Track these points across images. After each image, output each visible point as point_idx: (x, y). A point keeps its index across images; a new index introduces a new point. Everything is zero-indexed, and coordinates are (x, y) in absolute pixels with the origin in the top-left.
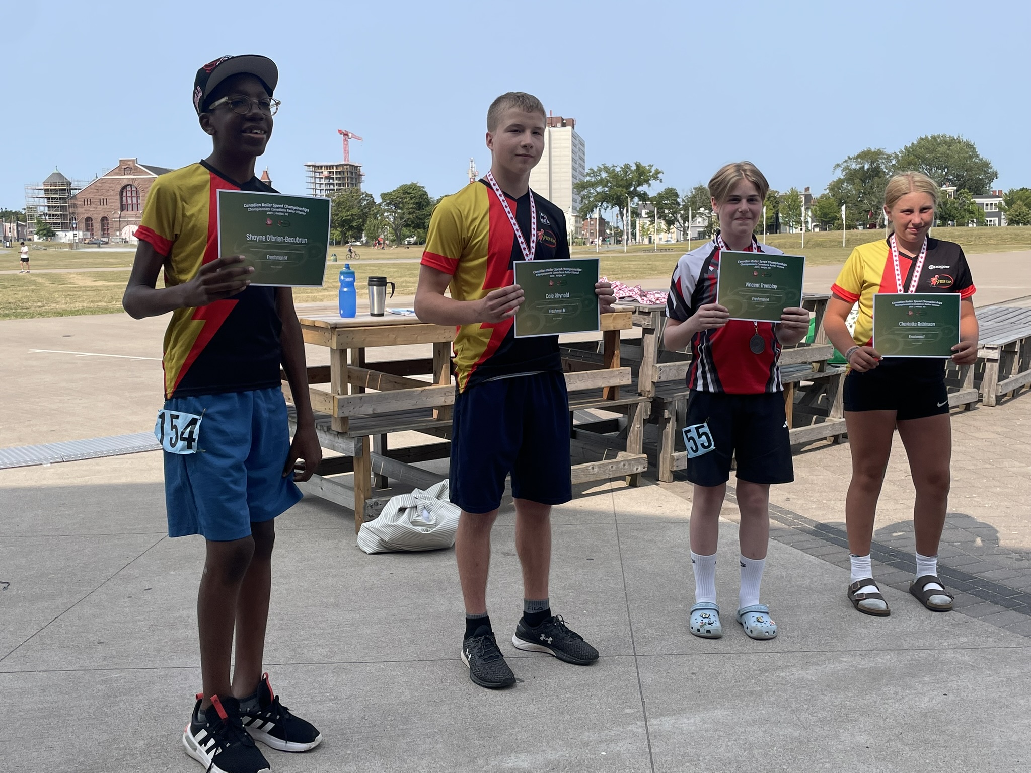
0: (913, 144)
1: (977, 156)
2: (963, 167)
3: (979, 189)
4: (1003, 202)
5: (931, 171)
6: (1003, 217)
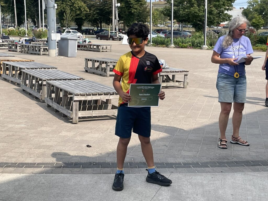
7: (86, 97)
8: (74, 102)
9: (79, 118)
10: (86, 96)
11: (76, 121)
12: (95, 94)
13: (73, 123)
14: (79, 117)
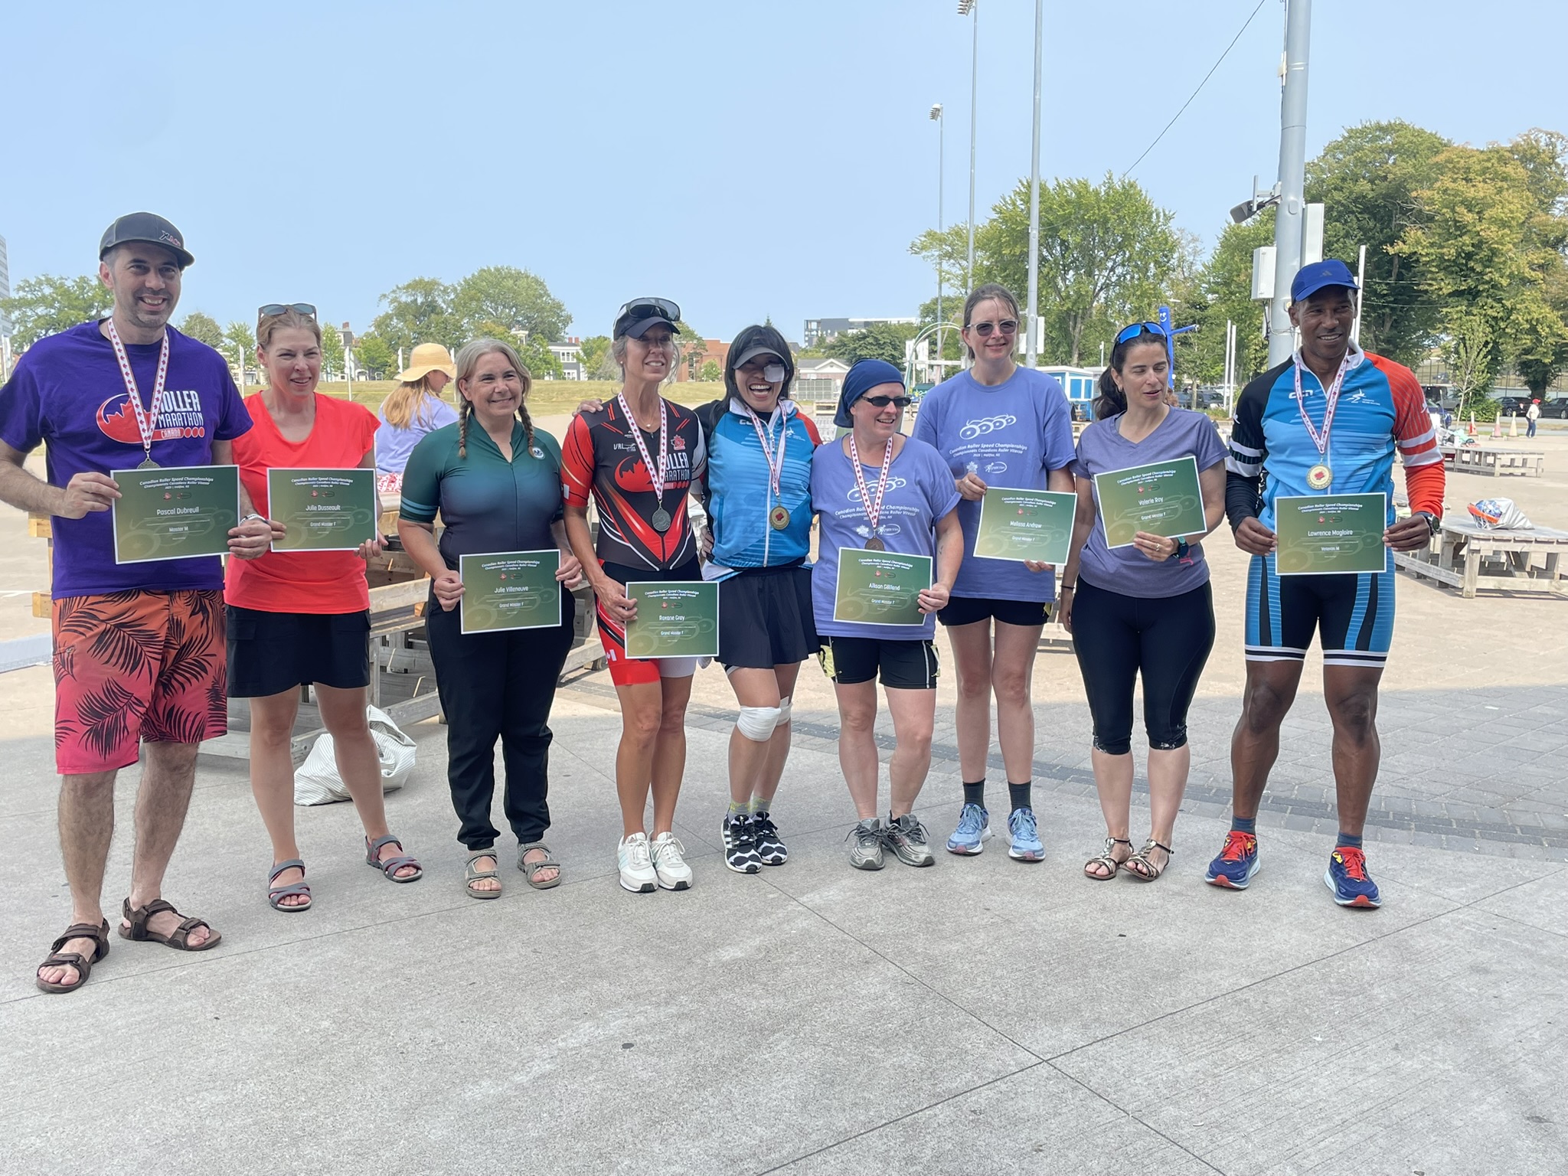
0: (473, 275)
1: (549, 296)
2: (534, 306)
3: (553, 337)
4: (580, 352)
5: (496, 310)
6: (582, 369)
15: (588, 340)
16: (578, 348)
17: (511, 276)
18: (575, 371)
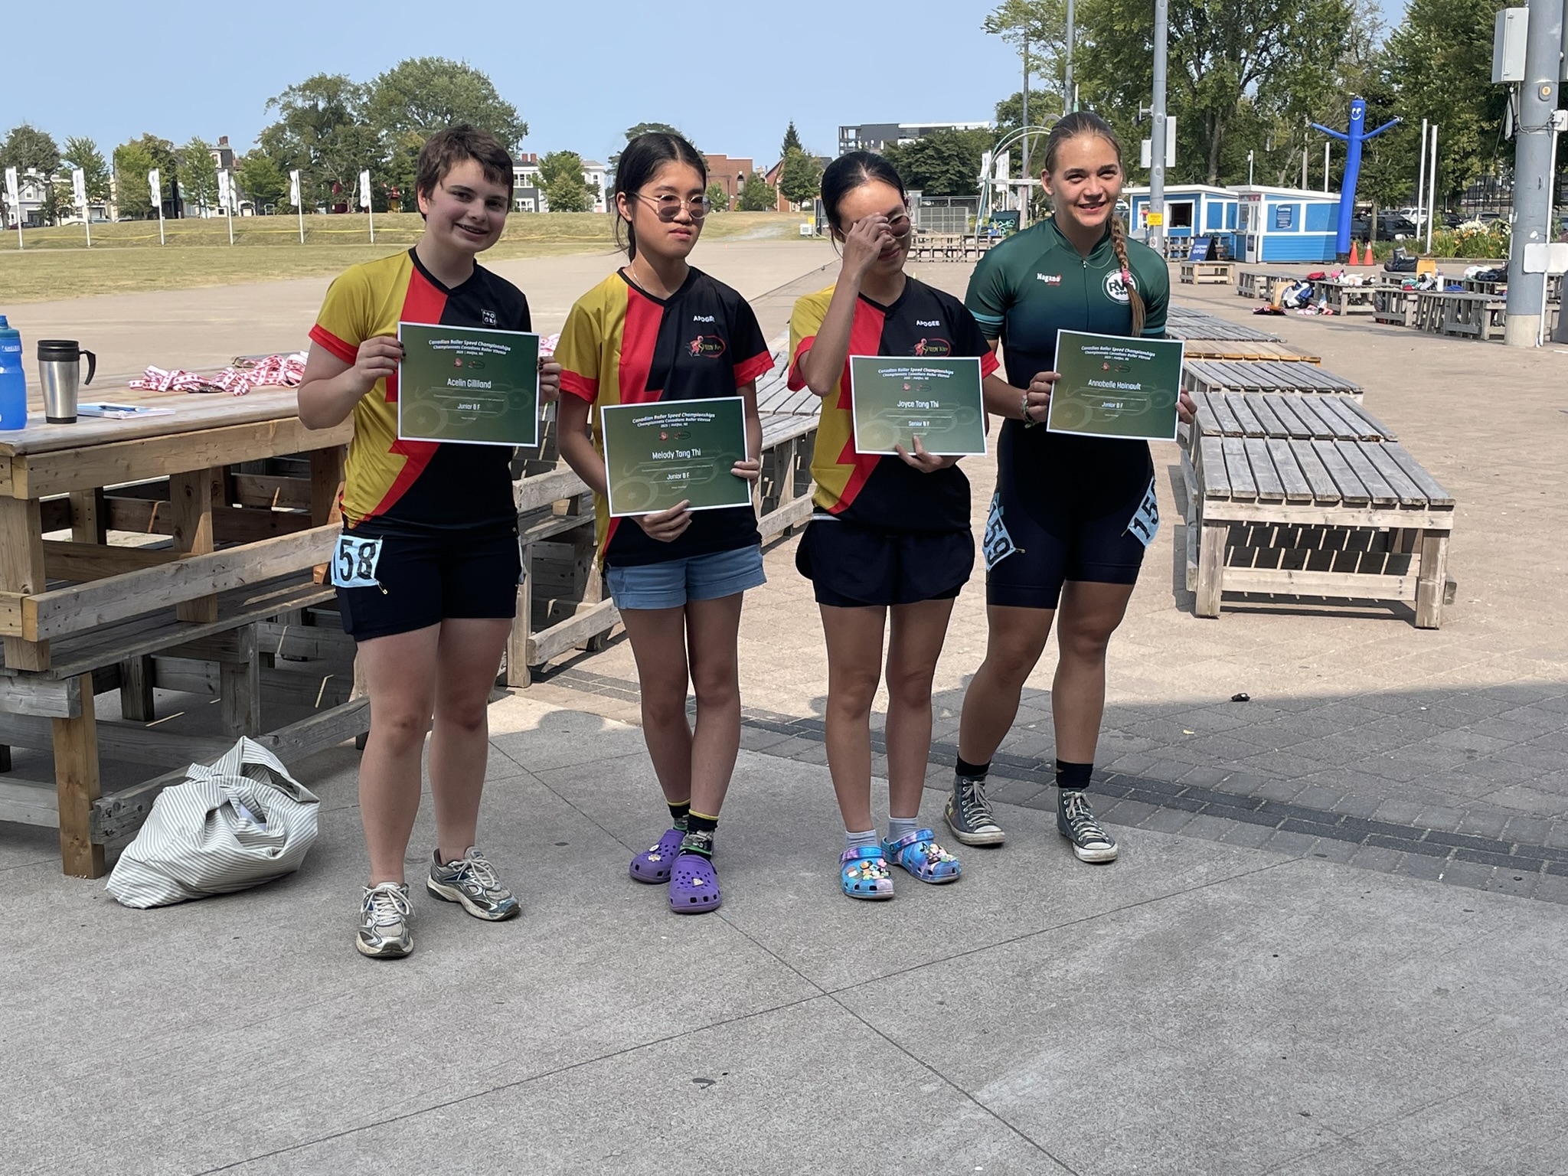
2: (476, 112)
4: (539, 173)
5: (425, 117)
6: (541, 198)
7: (1257, 509)
8: (1206, 525)
9: (1227, 596)
10: (1256, 504)
11: (1211, 608)
12: (1297, 498)
13: (1198, 612)
14: (1224, 592)
15: (550, 156)
16: (536, 168)
17: (444, 71)
18: (532, 200)
